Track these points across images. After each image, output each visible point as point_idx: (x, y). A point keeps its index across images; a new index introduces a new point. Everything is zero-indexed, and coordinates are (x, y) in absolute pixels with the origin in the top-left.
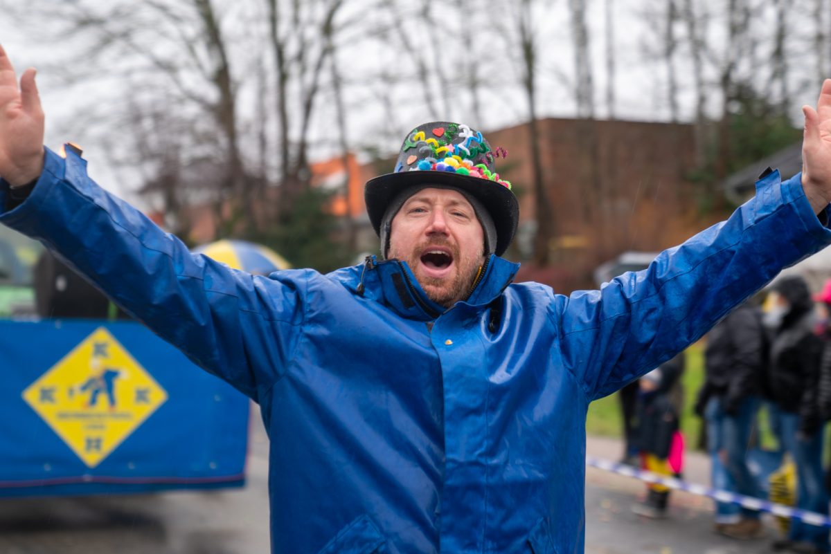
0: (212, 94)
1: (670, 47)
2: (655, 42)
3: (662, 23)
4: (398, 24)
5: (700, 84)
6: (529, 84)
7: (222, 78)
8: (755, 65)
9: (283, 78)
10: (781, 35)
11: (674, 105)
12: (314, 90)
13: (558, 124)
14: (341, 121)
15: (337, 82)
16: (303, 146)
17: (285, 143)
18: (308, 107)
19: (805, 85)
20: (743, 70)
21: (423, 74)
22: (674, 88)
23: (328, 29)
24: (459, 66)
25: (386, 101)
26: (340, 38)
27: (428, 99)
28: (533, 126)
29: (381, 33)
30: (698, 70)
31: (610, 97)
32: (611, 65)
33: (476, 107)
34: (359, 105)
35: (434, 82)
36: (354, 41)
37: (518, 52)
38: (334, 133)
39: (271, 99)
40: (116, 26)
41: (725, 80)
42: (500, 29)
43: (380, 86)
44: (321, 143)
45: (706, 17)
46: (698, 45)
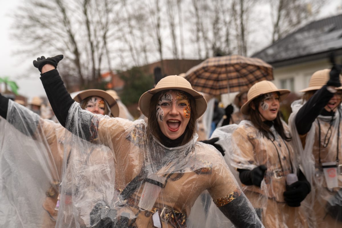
1: (198, 39)
2: (194, 38)
3: (195, 33)
4: (124, 36)
5: (207, 49)
6: (160, 51)
7: (76, 52)
8: (221, 43)
9: (93, 52)
10: (228, 34)
11: (200, 55)
12: (102, 54)
13: (168, 61)
14: (109, 63)
15: (108, 52)
16: (99, 70)
17: (94, 69)
18: (100, 60)
19: (234, 48)
20: (218, 45)
21: (131, 49)
22: (200, 50)
23: (104, 37)
24: (141, 46)
25: (122, 57)
26: (108, 40)
27: (133, 56)
28: (162, 62)
29: (119, 38)
30: (206, 44)
31: (183, 53)
32: (182, 44)
33: (146, 58)
34: (114, 58)
35: (134, 52)
36: (112, 41)
37: (157, 42)
38: (107, 66)
39: (90, 57)
40: (45, 39)
41: (213, 48)
42: (151, 36)
43: (119, 53)
44: (104, 69)
45: (207, 31)
46: (206, 39)
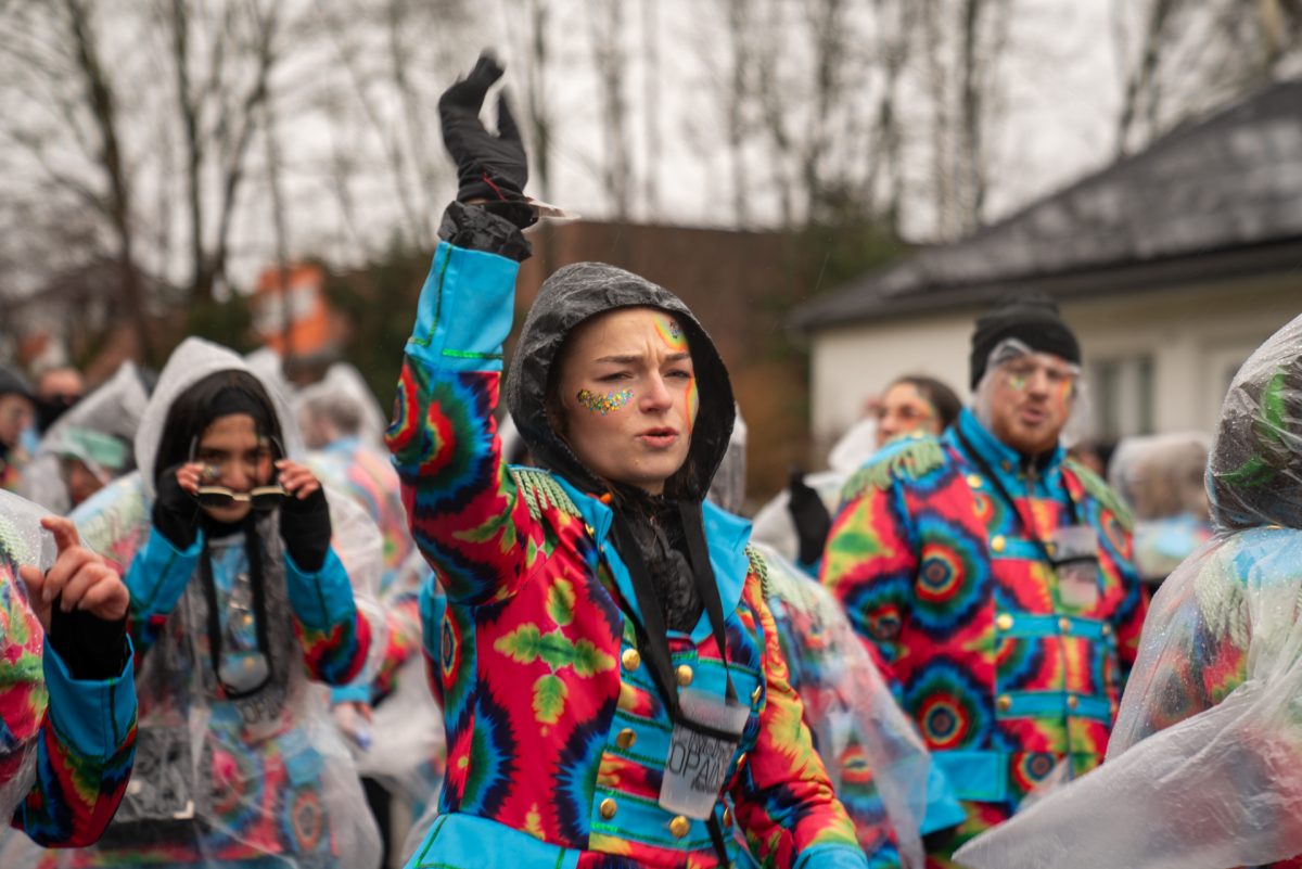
0: (97, 181)
4: (361, 88)
5: (781, 182)
6: (543, 175)
7: (110, 156)
9: (196, 159)
11: (742, 207)
14: (279, 218)
15: (275, 165)
16: (222, 255)
22: (743, 190)
23: (260, 91)
25: (343, 195)
26: (282, 105)
27: (403, 192)
29: (329, 103)
30: (777, 163)
32: (654, 147)
35: (411, 171)
38: (267, 238)
39: (179, 185)
41: (810, 177)
44: (247, 251)
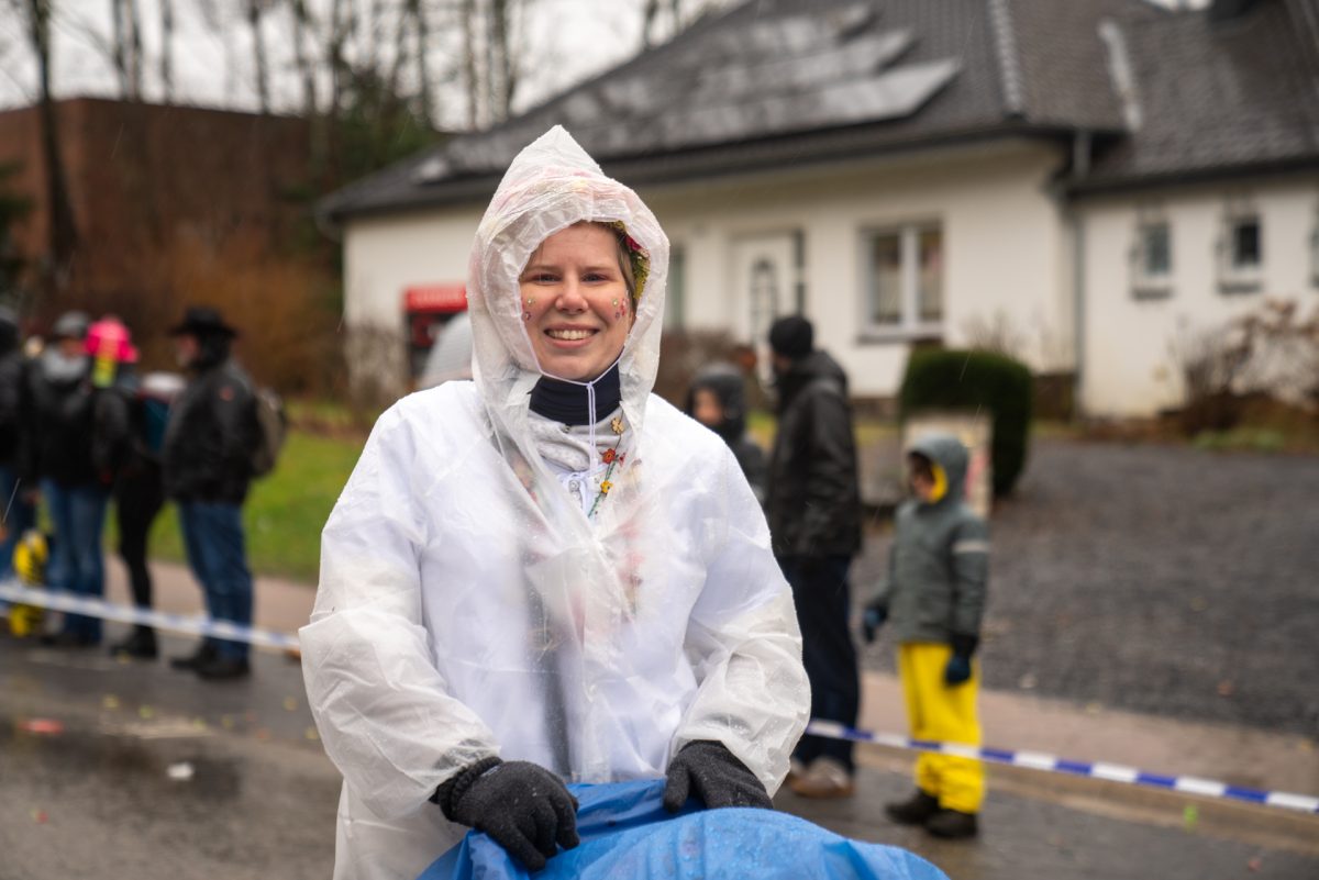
1: (256, 6)
5: (302, 62)
11: (262, 87)
19: (450, 71)
28: (47, 110)
30: (298, 40)
31: (168, 71)
32: (168, 23)
41: (335, 58)
